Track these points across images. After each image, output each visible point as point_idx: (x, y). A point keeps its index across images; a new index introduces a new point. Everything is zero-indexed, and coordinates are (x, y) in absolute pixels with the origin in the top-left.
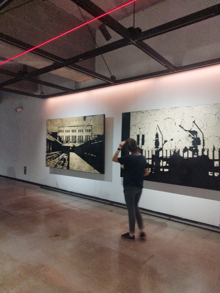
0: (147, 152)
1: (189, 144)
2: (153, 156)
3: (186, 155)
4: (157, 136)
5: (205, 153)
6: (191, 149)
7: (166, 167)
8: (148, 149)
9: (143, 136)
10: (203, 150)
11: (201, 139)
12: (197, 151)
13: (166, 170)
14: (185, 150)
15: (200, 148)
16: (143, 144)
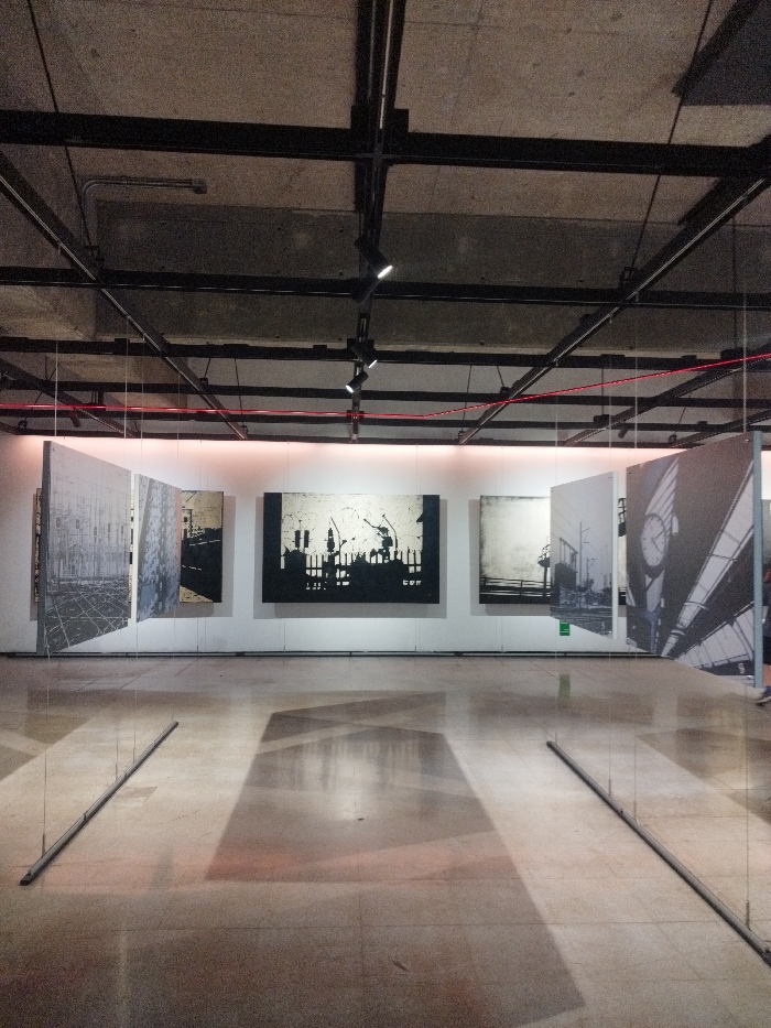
0: (314, 559)
1: (378, 546)
2: (324, 563)
3: (374, 561)
4: (330, 532)
5: (399, 557)
6: (380, 551)
7: (345, 579)
8: (316, 552)
9: (307, 533)
10: (396, 553)
11: (393, 539)
12: (388, 554)
13: (346, 583)
14: (373, 553)
15: (392, 550)
16: (306, 545)
